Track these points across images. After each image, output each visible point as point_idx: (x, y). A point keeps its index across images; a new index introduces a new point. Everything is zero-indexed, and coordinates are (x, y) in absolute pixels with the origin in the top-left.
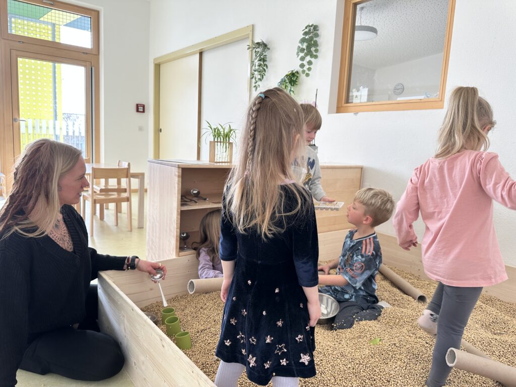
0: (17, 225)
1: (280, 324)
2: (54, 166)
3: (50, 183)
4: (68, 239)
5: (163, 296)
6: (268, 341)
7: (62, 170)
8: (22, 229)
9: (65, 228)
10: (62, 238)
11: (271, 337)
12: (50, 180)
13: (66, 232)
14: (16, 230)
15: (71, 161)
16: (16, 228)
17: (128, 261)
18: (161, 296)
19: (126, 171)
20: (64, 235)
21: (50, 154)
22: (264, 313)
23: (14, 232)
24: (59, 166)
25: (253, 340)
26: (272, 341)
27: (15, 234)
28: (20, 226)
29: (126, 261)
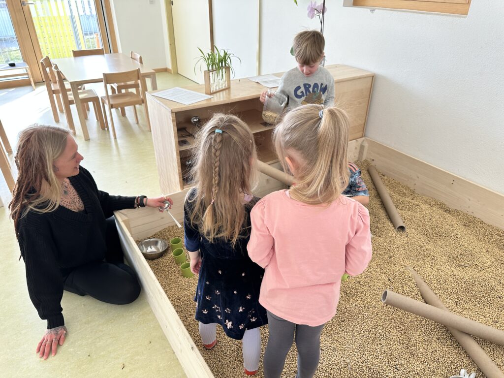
0: (31, 203)
1: (248, 297)
2: (45, 153)
3: (46, 170)
4: (78, 200)
5: (175, 220)
6: (241, 310)
7: (53, 157)
8: (36, 207)
9: (74, 191)
10: (73, 202)
11: (242, 307)
12: (45, 167)
13: (76, 193)
14: (31, 209)
15: (59, 147)
16: (30, 207)
17: (137, 202)
18: (174, 221)
19: (136, 73)
20: (74, 197)
21: (39, 144)
22: (235, 292)
23: (30, 211)
24: (50, 153)
25: (228, 310)
26: (244, 310)
27: (31, 213)
28: (33, 205)
29: (136, 202)
